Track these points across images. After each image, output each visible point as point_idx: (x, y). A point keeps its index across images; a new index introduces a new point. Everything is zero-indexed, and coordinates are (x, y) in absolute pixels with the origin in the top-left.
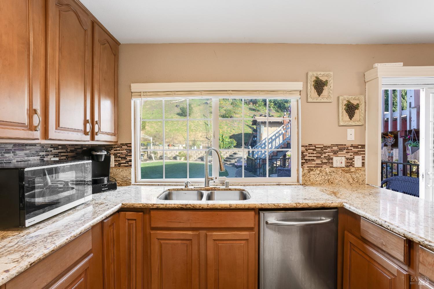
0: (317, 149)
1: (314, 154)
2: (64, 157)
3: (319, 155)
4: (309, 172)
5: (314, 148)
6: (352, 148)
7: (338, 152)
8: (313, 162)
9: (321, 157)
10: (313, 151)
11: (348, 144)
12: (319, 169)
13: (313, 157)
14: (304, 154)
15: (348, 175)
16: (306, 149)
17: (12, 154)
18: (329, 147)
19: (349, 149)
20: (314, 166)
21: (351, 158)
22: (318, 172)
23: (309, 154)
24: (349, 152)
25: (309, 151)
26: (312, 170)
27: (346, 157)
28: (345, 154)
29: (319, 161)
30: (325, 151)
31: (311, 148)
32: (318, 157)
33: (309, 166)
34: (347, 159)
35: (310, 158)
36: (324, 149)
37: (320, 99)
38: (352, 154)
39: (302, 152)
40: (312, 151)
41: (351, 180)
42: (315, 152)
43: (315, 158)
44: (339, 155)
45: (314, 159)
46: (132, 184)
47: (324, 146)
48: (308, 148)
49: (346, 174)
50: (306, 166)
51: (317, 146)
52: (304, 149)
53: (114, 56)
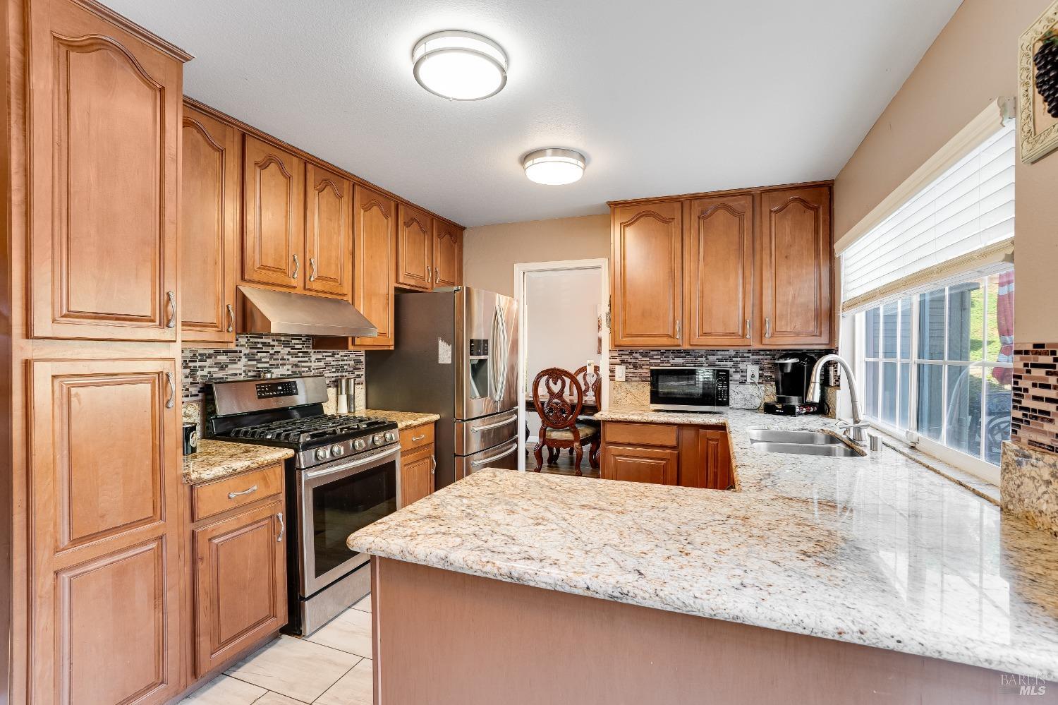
1: (1048, 387)
5: (1049, 359)
10: (1047, 373)
14: (1021, 384)
16: (1026, 365)
17: (704, 359)
23: (1034, 385)
25: (1036, 372)
31: (1044, 359)
35: (1038, 405)
39: (1018, 378)
40: (1041, 373)
42: (1052, 380)
45: (1048, 413)
46: (837, 416)
48: (1031, 359)
50: (1023, 434)
52: (1021, 366)
53: (816, 210)
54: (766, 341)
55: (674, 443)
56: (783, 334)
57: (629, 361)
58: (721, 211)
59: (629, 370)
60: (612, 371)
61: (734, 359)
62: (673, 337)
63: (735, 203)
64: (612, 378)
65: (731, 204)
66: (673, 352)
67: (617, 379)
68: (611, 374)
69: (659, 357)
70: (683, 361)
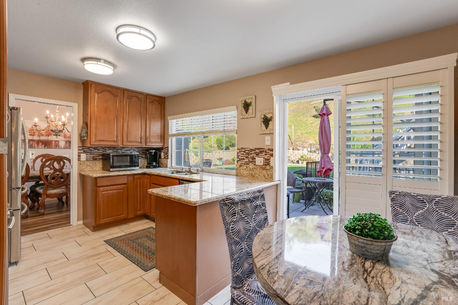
0: (246, 151)
2: (142, 153)
3: (247, 156)
4: (240, 167)
5: (244, 150)
6: (269, 151)
7: (259, 154)
8: (244, 161)
9: (248, 157)
10: (243, 152)
11: (266, 148)
12: (246, 165)
13: (244, 156)
14: (238, 154)
15: (264, 172)
17: (120, 150)
18: (253, 150)
19: (267, 152)
20: (244, 163)
21: (268, 159)
22: (245, 168)
23: (241, 154)
24: (267, 154)
25: (241, 152)
26: (242, 166)
27: (265, 158)
28: (264, 156)
29: (247, 160)
30: (251, 153)
31: (243, 150)
32: (247, 157)
33: (241, 163)
34: (266, 159)
35: (242, 158)
36: (250, 152)
37: (247, 116)
38: (269, 156)
39: (238, 153)
41: (267, 176)
42: (245, 153)
43: (245, 158)
44: (260, 156)
46: (168, 167)
47: (250, 149)
48: (241, 150)
49: (263, 171)
50: (239, 163)
51: (246, 149)
53: (161, 104)
54: (147, 144)
55: (126, 182)
56: (152, 142)
57: (88, 151)
58: (135, 98)
59: (87, 156)
60: (79, 156)
61: (131, 150)
62: (117, 142)
63: (139, 96)
64: (79, 159)
65: (138, 96)
66: (108, 147)
67: (82, 160)
68: (78, 158)
69: (102, 150)
70: (112, 151)
